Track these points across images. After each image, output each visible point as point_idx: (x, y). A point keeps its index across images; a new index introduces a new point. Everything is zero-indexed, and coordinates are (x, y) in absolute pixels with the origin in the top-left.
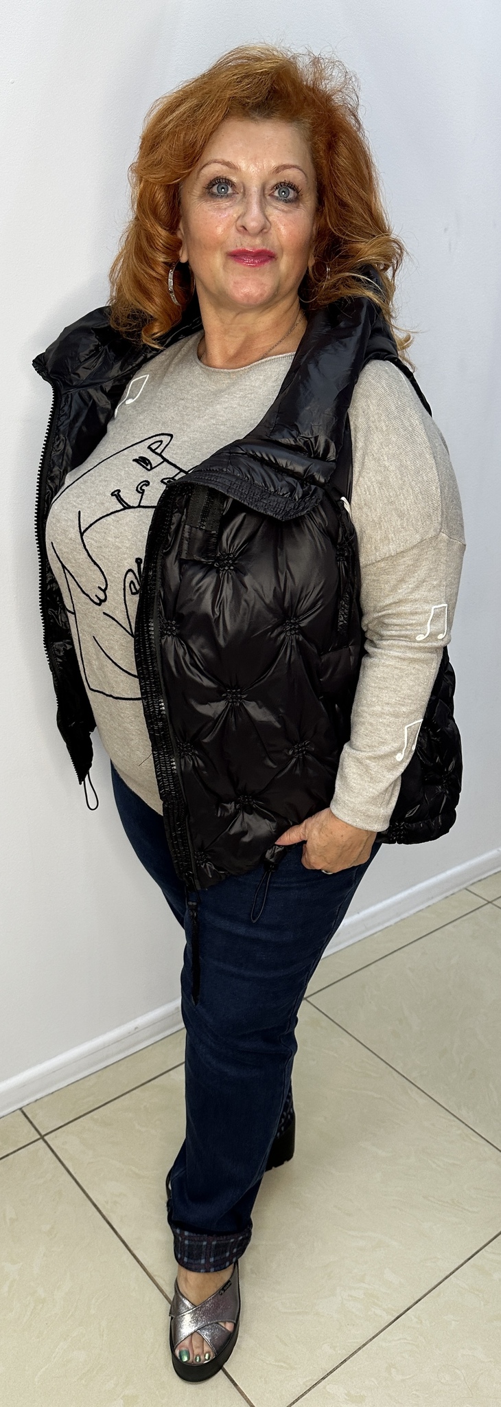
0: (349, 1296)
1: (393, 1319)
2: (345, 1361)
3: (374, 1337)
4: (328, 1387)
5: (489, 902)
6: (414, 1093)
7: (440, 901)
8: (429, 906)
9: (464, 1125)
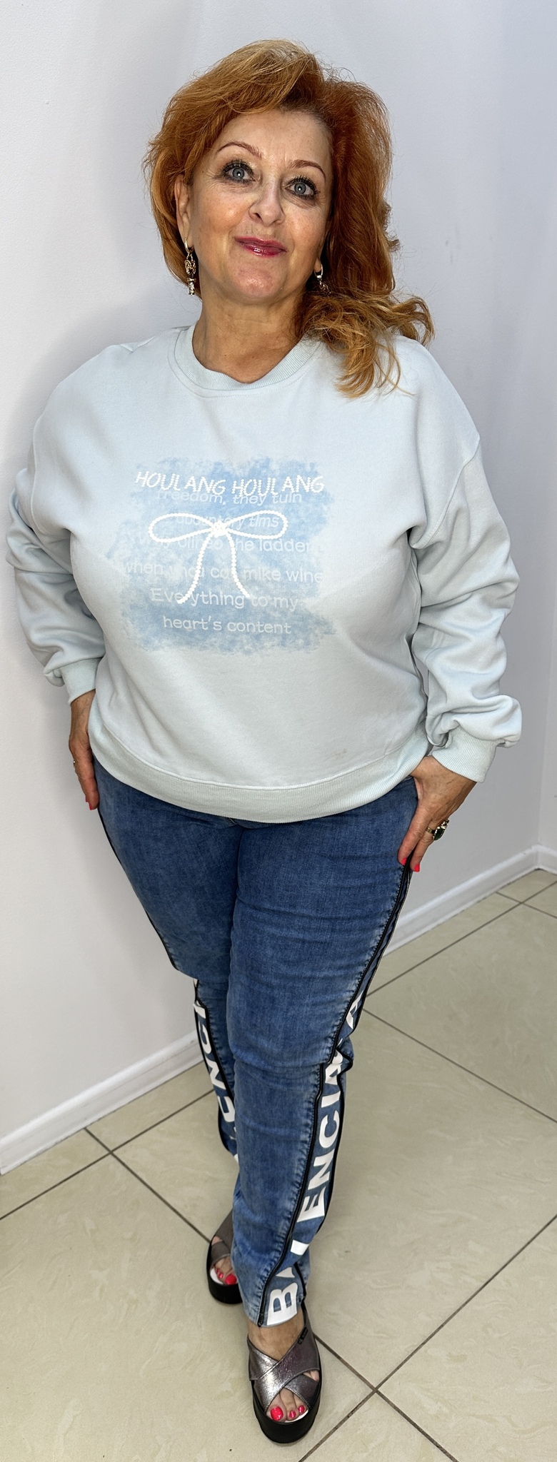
0: (438, 1268)
1: (483, 1284)
2: (442, 1326)
3: (466, 1303)
4: (429, 1351)
5: (521, 903)
6: (474, 1082)
7: (472, 906)
8: (463, 911)
9: (526, 1107)
